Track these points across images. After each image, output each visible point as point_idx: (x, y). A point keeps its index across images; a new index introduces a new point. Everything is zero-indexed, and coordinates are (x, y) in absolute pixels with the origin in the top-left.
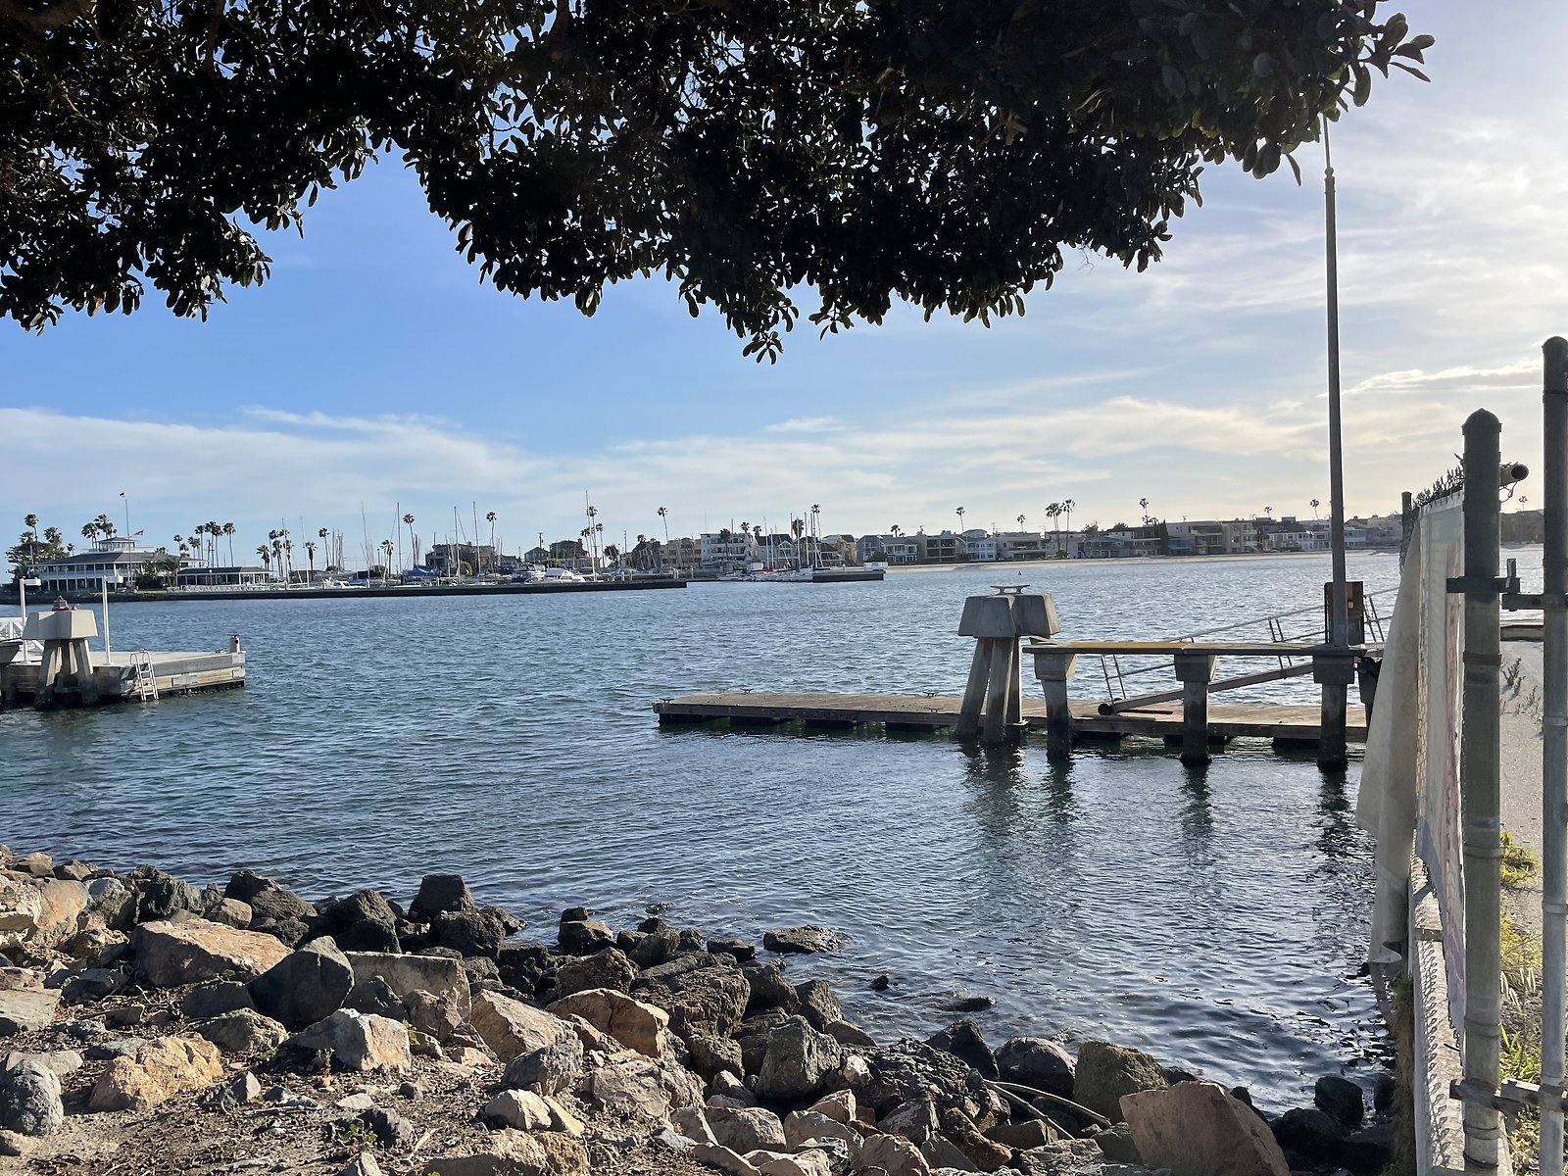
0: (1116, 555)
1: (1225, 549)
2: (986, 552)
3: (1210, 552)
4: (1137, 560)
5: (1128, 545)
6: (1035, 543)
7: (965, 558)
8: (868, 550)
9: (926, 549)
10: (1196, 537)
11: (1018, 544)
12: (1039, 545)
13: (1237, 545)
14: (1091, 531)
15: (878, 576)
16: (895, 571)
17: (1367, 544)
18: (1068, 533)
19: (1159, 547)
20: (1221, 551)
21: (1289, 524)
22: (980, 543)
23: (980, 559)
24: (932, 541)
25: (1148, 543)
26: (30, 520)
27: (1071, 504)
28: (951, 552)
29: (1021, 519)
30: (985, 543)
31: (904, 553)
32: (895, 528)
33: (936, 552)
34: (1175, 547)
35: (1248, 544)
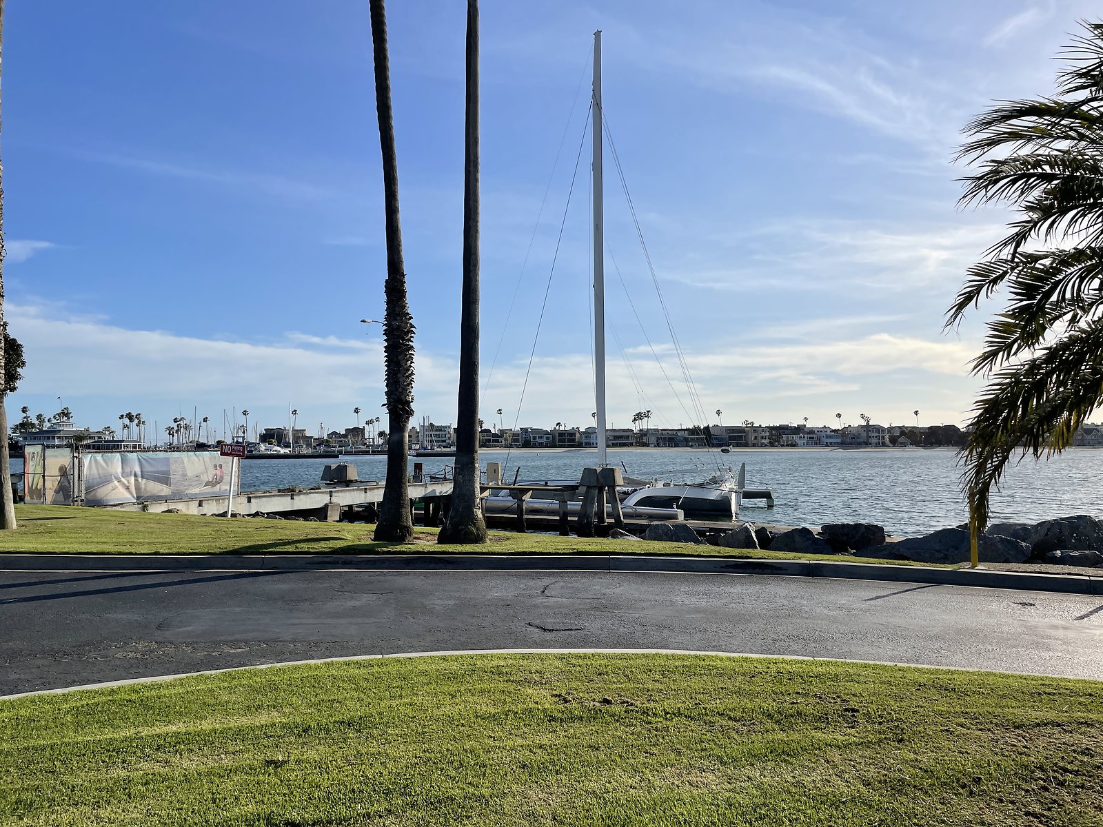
0: (677, 446)
3: (738, 445)
4: (689, 449)
5: (686, 440)
6: (629, 436)
8: (522, 438)
9: (558, 438)
11: (616, 438)
13: (755, 442)
17: (842, 443)
19: (704, 441)
20: (746, 445)
21: (799, 429)
24: (562, 434)
25: (697, 439)
26: (24, 410)
27: (649, 413)
31: (544, 440)
33: (563, 440)
34: (715, 442)
35: (763, 441)
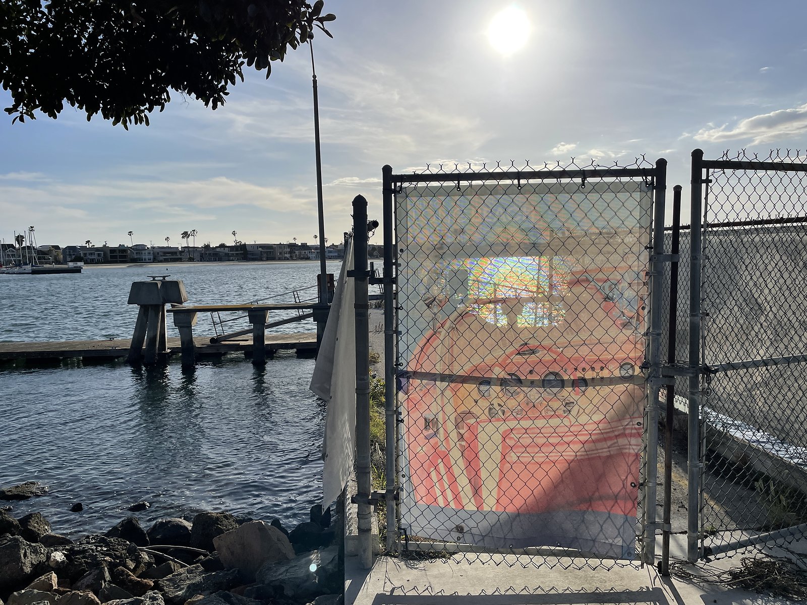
0: (220, 260)
1: (275, 258)
2: (147, 257)
3: (268, 259)
4: (232, 263)
5: (227, 255)
6: (176, 253)
7: (134, 261)
8: (70, 255)
9: (109, 254)
10: (261, 252)
11: (165, 253)
12: (178, 254)
14: (207, 247)
15: (78, 270)
16: (89, 267)
17: (338, 257)
18: (194, 247)
19: (243, 256)
20: (273, 259)
21: (304, 246)
22: (143, 252)
23: (144, 261)
24: (113, 250)
25: (237, 254)
27: (195, 232)
28: (125, 257)
29: (167, 239)
30: (147, 252)
31: (95, 257)
32: (88, 242)
33: (115, 257)
34: (251, 257)
35: (286, 255)
